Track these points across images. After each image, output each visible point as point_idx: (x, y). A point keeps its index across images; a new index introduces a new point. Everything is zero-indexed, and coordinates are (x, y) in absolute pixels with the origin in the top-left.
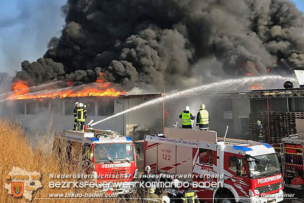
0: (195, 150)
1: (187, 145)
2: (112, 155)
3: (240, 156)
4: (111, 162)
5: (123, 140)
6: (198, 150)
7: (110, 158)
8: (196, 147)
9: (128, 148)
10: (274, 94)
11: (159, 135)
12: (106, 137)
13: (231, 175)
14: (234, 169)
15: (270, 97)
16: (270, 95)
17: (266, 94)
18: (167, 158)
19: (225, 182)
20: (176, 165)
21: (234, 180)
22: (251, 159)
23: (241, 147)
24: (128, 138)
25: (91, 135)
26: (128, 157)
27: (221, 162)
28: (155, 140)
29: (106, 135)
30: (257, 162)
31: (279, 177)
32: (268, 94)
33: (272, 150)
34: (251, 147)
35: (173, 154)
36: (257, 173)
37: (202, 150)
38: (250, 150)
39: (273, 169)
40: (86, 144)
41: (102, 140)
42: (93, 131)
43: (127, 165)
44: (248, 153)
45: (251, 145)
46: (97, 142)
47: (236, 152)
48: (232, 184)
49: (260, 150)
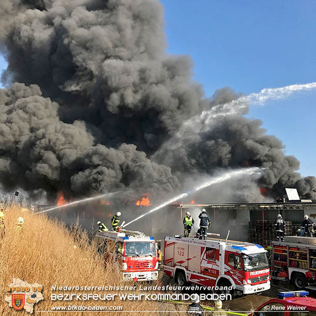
0: (202, 249)
1: (197, 244)
2: (139, 250)
3: (237, 254)
4: (138, 255)
5: (148, 239)
6: (205, 249)
7: (137, 253)
8: (203, 246)
9: (151, 246)
10: (268, 206)
11: (176, 236)
12: (134, 236)
13: (230, 268)
14: (232, 264)
15: (265, 209)
16: (265, 208)
17: (262, 207)
18: (182, 254)
19: (225, 273)
20: (188, 260)
21: (231, 272)
22: (245, 257)
23: (239, 247)
24: (152, 238)
25: (123, 235)
26: (151, 252)
27: (222, 258)
28: (173, 240)
29: (134, 235)
30: (250, 258)
31: (268, 271)
32: (264, 206)
33: (263, 250)
34: (247, 248)
35: (186, 252)
36: (250, 267)
37: (208, 249)
38: (245, 249)
39: (263, 264)
40: (119, 242)
41: (131, 239)
42: (124, 232)
43: (150, 258)
44: (243, 252)
45: (246, 246)
46: (127, 241)
47: (234, 251)
48: (230, 275)
49: (253, 250)
